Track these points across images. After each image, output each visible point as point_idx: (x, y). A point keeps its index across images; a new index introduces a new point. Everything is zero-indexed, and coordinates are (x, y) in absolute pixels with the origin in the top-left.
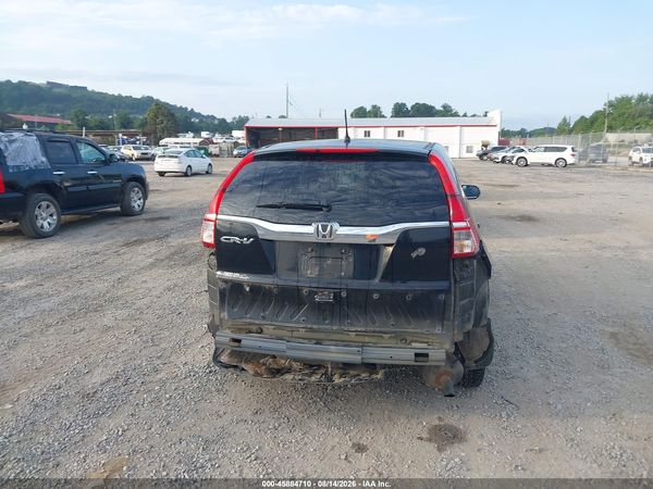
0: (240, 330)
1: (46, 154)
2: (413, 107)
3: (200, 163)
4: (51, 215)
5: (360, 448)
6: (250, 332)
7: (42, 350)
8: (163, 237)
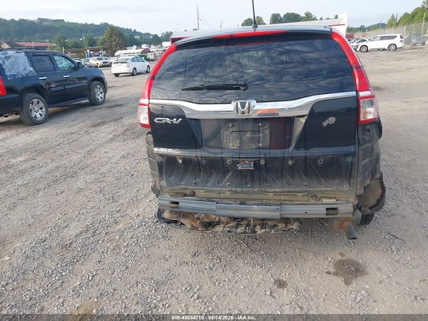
0: (177, 194)
1: (32, 65)
2: (285, 16)
3: (142, 66)
4: (41, 109)
5: (281, 284)
6: (186, 195)
7: (33, 210)
8: (118, 119)
